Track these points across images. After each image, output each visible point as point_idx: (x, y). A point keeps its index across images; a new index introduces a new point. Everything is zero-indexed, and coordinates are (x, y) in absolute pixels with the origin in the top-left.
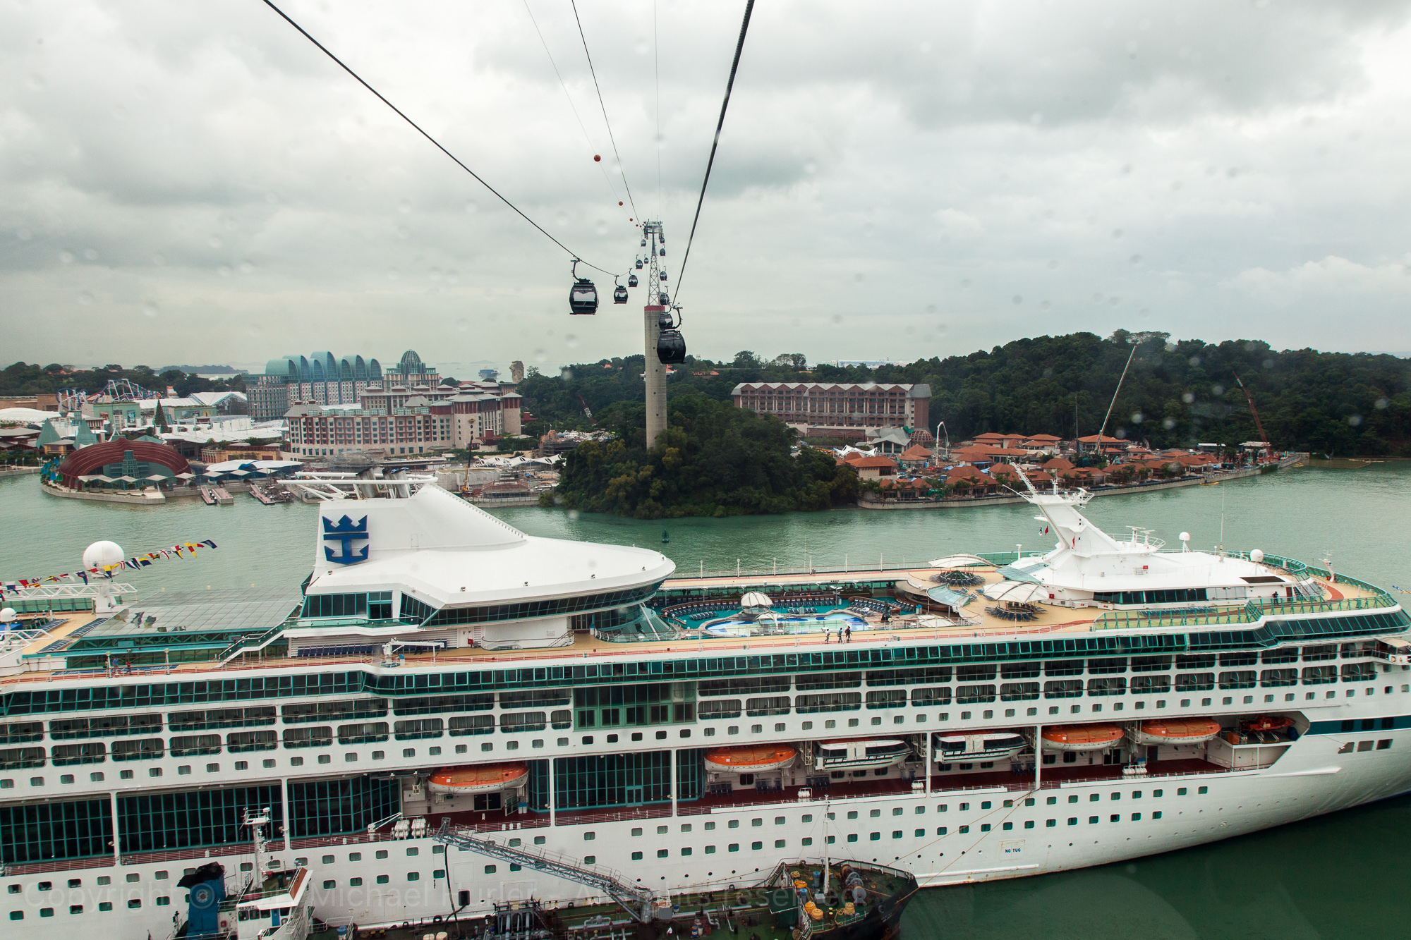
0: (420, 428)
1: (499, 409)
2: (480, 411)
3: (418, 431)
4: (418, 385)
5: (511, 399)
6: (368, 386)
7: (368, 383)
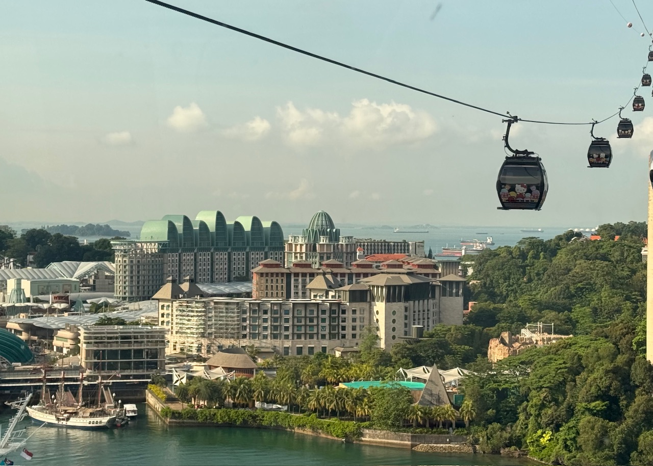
0: (324, 320)
1: (434, 297)
2: (407, 299)
3: (321, 324)
4: (328, 258)
5: (451, 283)
6: (266, 258)
7: (266, 254)
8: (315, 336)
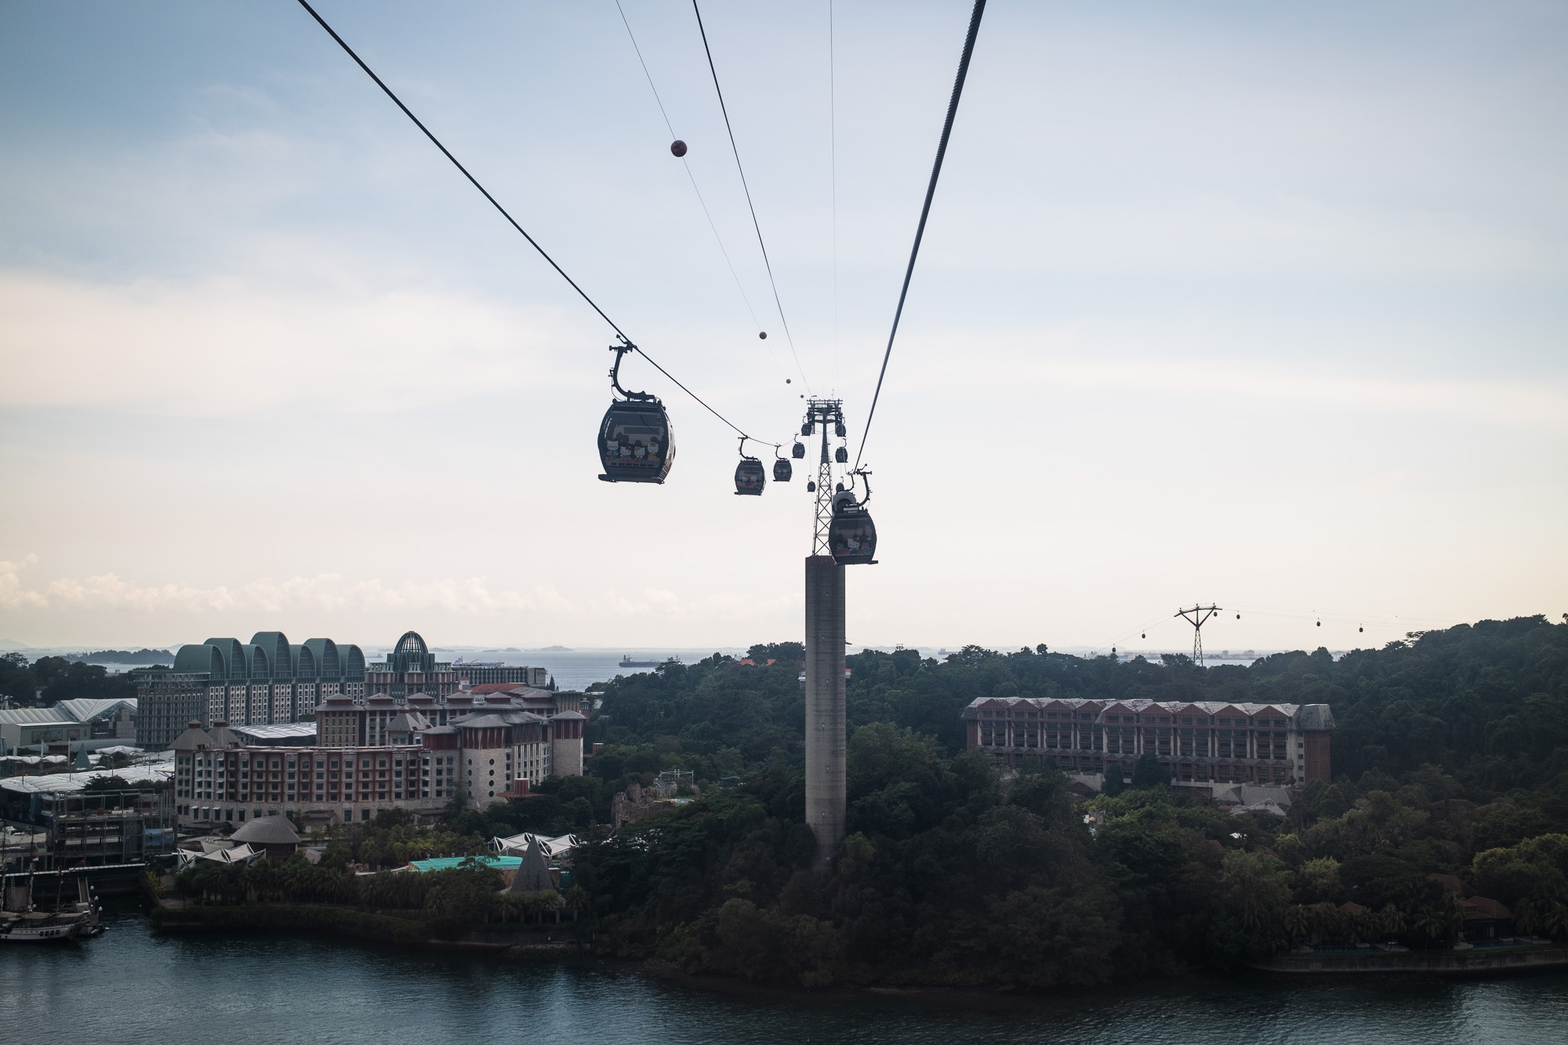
0: (399, 774)
1: (545, 740)
2: (509, 743)
3: (395, 779)
5: (567, 721)
8: (387, 795)
